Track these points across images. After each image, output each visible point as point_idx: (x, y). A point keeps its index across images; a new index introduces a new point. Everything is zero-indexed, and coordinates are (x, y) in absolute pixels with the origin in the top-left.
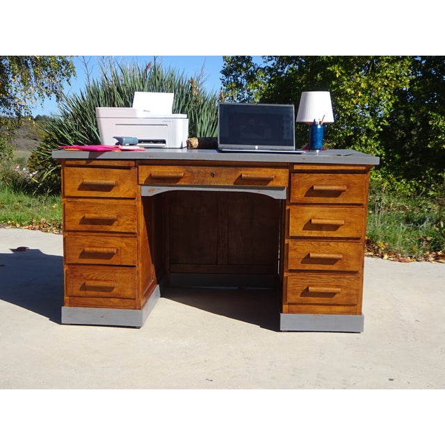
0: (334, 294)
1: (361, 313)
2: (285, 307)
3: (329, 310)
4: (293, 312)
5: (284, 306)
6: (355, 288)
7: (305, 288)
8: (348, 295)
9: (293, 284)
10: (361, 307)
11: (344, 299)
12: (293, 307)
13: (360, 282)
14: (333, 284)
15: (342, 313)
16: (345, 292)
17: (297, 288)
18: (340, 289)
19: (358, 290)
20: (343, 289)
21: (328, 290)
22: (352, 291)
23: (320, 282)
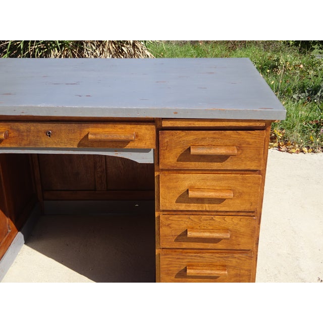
6: (246, 268)
7: (183, 268)
8: (237, 276)
9: (168, 264)
13: (253, 261)
14: (218, 263)
16: (233, 273)
17: (172, 269)
19: (250, 271)
20: (231, 270)
21: (212, 274)
22: (242, 271)
23: (201, 262)
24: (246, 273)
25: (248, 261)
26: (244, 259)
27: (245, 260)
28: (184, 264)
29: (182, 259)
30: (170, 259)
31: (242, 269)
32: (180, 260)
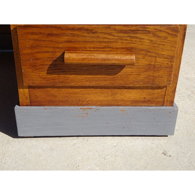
0: (121, 67)
1: (172, 103)
2: (23, 93)
3: (110, 98)
4: (40, 104)
5: (21, 91)
6: (166, 53)
7: (59, 54)
8: (151, 67)
9: (32, 47)
10: (174, 91)
11: (143, 76)
12: (39, 93)
13: (179, 39)
14: (119, 45)
15: (135, 103)
16: (144, 62)
17: (40, 56)
18: (133, 57)
19: (171, 58)
20: (141, 56)
21: (109, 59)
22: (158, 59)
23: (91, 42)
24: (166, 62)
25: (170, 38)
26: (163, 34)
27: (166, 38)
28: (61, 45)
29: (56, 35)
30: (35, 37)
31: (159, 56)
32: (53, 38)
